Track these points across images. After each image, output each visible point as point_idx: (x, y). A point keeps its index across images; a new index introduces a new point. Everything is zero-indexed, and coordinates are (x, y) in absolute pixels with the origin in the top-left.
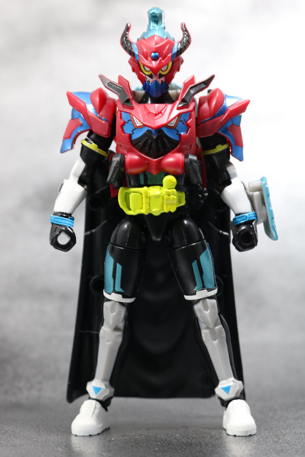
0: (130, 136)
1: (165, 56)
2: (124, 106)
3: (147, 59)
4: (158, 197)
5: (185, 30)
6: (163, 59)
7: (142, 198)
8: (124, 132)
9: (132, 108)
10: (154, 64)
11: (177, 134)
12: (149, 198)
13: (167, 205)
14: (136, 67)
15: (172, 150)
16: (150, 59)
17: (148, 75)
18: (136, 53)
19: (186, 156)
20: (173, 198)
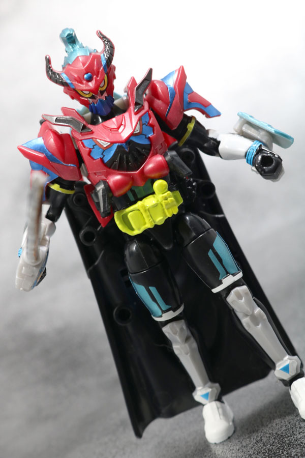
0: (102, 160)
1: (98, 72)
2: (82, 134)
3: (82, 83)
4: (156, 206)
5: (103, 37)
6: (97, 76)
7: (142, 213)
8: (94, 159)
9: (92, 132)
10: (92, 85)
11: (146, 138)
12: (149, 210)
13: (168, 209)
14: (75, 94)
15: (148, 155)
16: (84, 82)
17: (90, 98)
18: (68, 82)
19: (165, 155)
20: (171, 200)
